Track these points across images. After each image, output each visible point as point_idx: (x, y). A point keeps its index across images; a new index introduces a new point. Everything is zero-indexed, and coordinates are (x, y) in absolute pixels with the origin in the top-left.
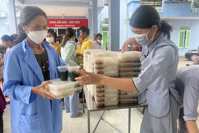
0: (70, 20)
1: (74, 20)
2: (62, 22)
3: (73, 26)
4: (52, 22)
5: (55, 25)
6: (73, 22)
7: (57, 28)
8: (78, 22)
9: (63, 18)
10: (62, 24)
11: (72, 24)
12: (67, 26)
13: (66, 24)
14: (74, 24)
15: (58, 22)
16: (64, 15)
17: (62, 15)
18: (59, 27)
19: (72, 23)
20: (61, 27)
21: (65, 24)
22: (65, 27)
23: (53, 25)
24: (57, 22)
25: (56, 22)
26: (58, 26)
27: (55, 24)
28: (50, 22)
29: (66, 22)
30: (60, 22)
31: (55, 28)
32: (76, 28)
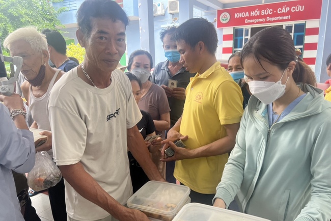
0: (281, 5)
1: (290, 4)
2: (260, 13)
3: (285, 18)
4: (241, 15)
5: (246, 21)
6: (288, 9)
7: (249, 27)
8: (300, 9)
9: (263, 3)
10: (260, 17)
11: (283, 14)
13: (271, 16)
14: (289, 13)
15: (253, 14)
18: (253, 23)
19: (284, 11)
20: (258, 23)
21: (269, 15)
22: (266, 22)
23: (241, 21)
24: (250, 14)
25: (247, 14)
27: (247, 18)
28: (236, 15)
29: (271, 12)
30: (256, 13)
31: (244, 27)
32: (293, 23)
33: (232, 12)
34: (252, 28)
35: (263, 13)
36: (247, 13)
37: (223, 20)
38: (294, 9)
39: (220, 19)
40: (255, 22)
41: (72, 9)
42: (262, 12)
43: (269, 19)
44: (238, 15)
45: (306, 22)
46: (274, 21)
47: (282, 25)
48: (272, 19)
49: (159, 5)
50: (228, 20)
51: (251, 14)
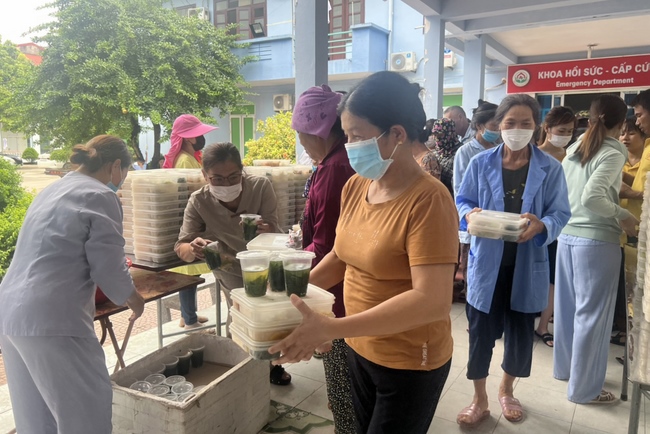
0: (618, 62)
1: (633, 61)
2: (582, 72)
3: (624, 81)
4: (549, 75)
5: (558, 84)
6: (629, 67)
7: (562, 94)
9: (589, 58)
10: (582, 78)
11: (622, 76)
12: (600, 82)
13: (600, 78)
14: (631, 74)
15: (569, 73)
16: (595, 48)
17: (587, 49)
18: (570, 88)
19: (622, 70)
20: (577, 88)
21: (597, 76)
22: (592, 86)
23: (550, 84)
24: (564, 73)
25: (560, 74)
26: (567, 84)
27: (559, 79)
28: (540, 75)
29: (600, 71)
30: (575, 73)
31: (553, 93)
33: (533, 70)
34: (566, 96)
35: (587, 72)
36: (560, 72)
37: (519, 81)
38: (639, 68)
39: (514, 79)
40: (574, 86)
41: (262, 58)
42: (585, 71)
43: (596, 82)
44: (543, 75)
46: (606, 86)
48: (603, 82)
49: (409, 56)
50: (526, 82)
51: (567, 73)
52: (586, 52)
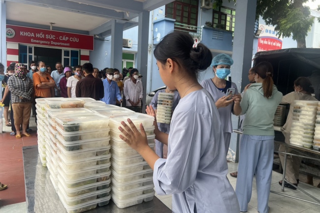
0: (62, 34)
1: (69, 35)
2: (45, 36)
3: (65, 44)
4: (26, 34)
5: (32, 40)
6: (67, 38)
8: (76, 40)
9: (51, 30)
10: (44, 39)
11: (64, 42)
12: (54, 43)
13: (54, 41)
14: (68, 42)
15: (38, 35)
16: (53, 25)
17: (50, 25)
18: (39, 43)
19: (64, 39)
20: (43, 44)
21: (52, 40)
22: (50, 45)
23: (28, 40)
24: (35, 35)
25: (33, 35)
26: (37, 41)
27: (32, 37)
28: (21, 33)
29: (54, 37)
30: (41, 36)
31: (28, 45)
32: (70, 49)
33: (17, 30)
35: (47, 37)
36: (33, 33)
37: (8, 35)
38: (71, 39)
40: (41, 43)
42: (46, 35)
43: (52, 43)
44: (23, 33)
45: (80, 50)
46: (57, 45)
47: (61, 50)
48: (56, 43)
50: (13, 36)
52: (50, 27)
